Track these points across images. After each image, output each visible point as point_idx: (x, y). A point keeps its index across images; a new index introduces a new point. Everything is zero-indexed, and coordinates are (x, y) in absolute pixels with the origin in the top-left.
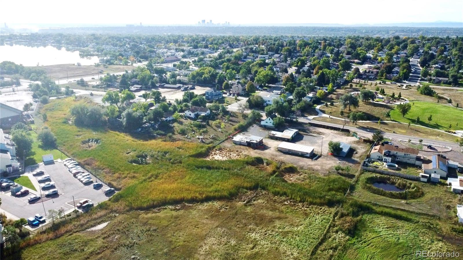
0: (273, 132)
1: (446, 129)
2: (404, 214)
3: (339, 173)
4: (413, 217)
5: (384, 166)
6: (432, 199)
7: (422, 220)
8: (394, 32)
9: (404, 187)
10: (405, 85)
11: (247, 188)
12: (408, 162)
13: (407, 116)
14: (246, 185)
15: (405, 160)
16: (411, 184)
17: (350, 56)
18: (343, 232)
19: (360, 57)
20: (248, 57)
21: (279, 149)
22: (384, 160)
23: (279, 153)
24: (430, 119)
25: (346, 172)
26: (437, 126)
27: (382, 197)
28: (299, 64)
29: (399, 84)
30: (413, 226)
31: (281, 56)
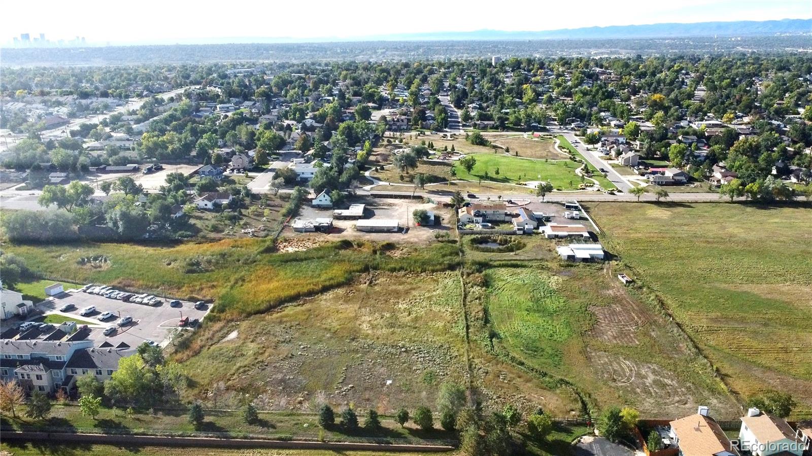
0: (337, 211)
1: (516, 182)
3: (439, 241)
4: (526, 263)
5: (478, 227)
6: (534, 247)
12: (498, 219)
21: (359, 228)
22: (476, 221)
24: (498, 174)
25: (446, 239)
26: (506, 180)
27: (492, 254)
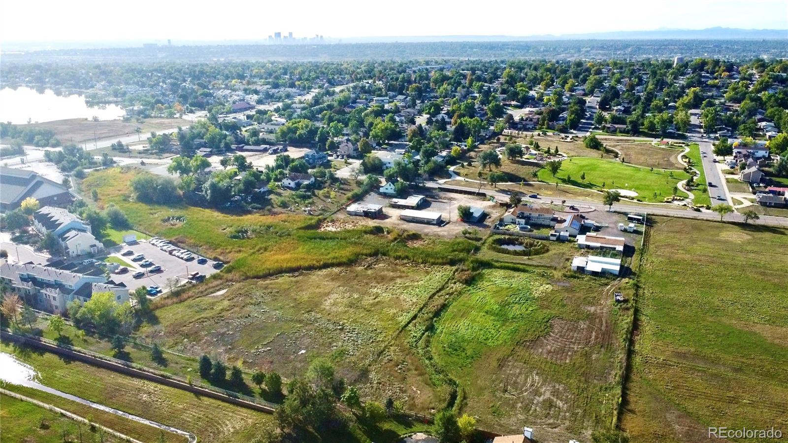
0: (395, 200)
1: (599, 189)
2: (521, 267)
3: (466, 237)
4: (527, 268)
5: (515, 229)
6: (555, 254)
7: (537, 270)
8: (589, 49)
9: (531, 245)
10: (571, 136)
11: (366, 255)
12: (543, 223)
13: (557, 175)
14: (365, 252)
15: (540, 221)
16: (538, 242)
17: (506, 96)
18: (461, 282)
19: (519, 97)
20: (358, 101)
21: (402, 217)
22: (517, 223)
23: (402, 222)
24: (583, 177)
25: (474, 236)
26: (590, 186)
27: (505, 255)
28: (432, 110)
29: (563, 135)
30: (527, 275)
31: (406, 98)
